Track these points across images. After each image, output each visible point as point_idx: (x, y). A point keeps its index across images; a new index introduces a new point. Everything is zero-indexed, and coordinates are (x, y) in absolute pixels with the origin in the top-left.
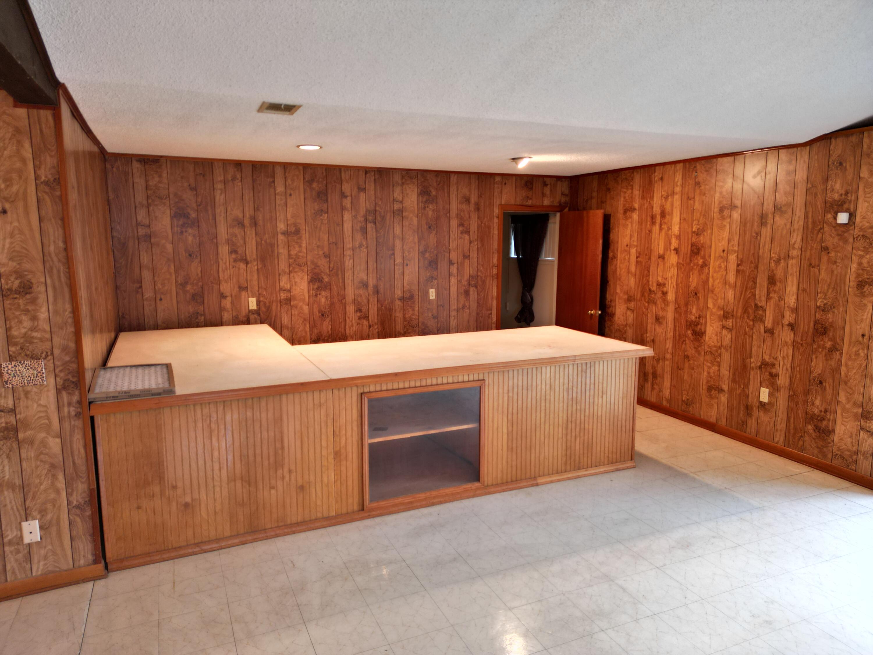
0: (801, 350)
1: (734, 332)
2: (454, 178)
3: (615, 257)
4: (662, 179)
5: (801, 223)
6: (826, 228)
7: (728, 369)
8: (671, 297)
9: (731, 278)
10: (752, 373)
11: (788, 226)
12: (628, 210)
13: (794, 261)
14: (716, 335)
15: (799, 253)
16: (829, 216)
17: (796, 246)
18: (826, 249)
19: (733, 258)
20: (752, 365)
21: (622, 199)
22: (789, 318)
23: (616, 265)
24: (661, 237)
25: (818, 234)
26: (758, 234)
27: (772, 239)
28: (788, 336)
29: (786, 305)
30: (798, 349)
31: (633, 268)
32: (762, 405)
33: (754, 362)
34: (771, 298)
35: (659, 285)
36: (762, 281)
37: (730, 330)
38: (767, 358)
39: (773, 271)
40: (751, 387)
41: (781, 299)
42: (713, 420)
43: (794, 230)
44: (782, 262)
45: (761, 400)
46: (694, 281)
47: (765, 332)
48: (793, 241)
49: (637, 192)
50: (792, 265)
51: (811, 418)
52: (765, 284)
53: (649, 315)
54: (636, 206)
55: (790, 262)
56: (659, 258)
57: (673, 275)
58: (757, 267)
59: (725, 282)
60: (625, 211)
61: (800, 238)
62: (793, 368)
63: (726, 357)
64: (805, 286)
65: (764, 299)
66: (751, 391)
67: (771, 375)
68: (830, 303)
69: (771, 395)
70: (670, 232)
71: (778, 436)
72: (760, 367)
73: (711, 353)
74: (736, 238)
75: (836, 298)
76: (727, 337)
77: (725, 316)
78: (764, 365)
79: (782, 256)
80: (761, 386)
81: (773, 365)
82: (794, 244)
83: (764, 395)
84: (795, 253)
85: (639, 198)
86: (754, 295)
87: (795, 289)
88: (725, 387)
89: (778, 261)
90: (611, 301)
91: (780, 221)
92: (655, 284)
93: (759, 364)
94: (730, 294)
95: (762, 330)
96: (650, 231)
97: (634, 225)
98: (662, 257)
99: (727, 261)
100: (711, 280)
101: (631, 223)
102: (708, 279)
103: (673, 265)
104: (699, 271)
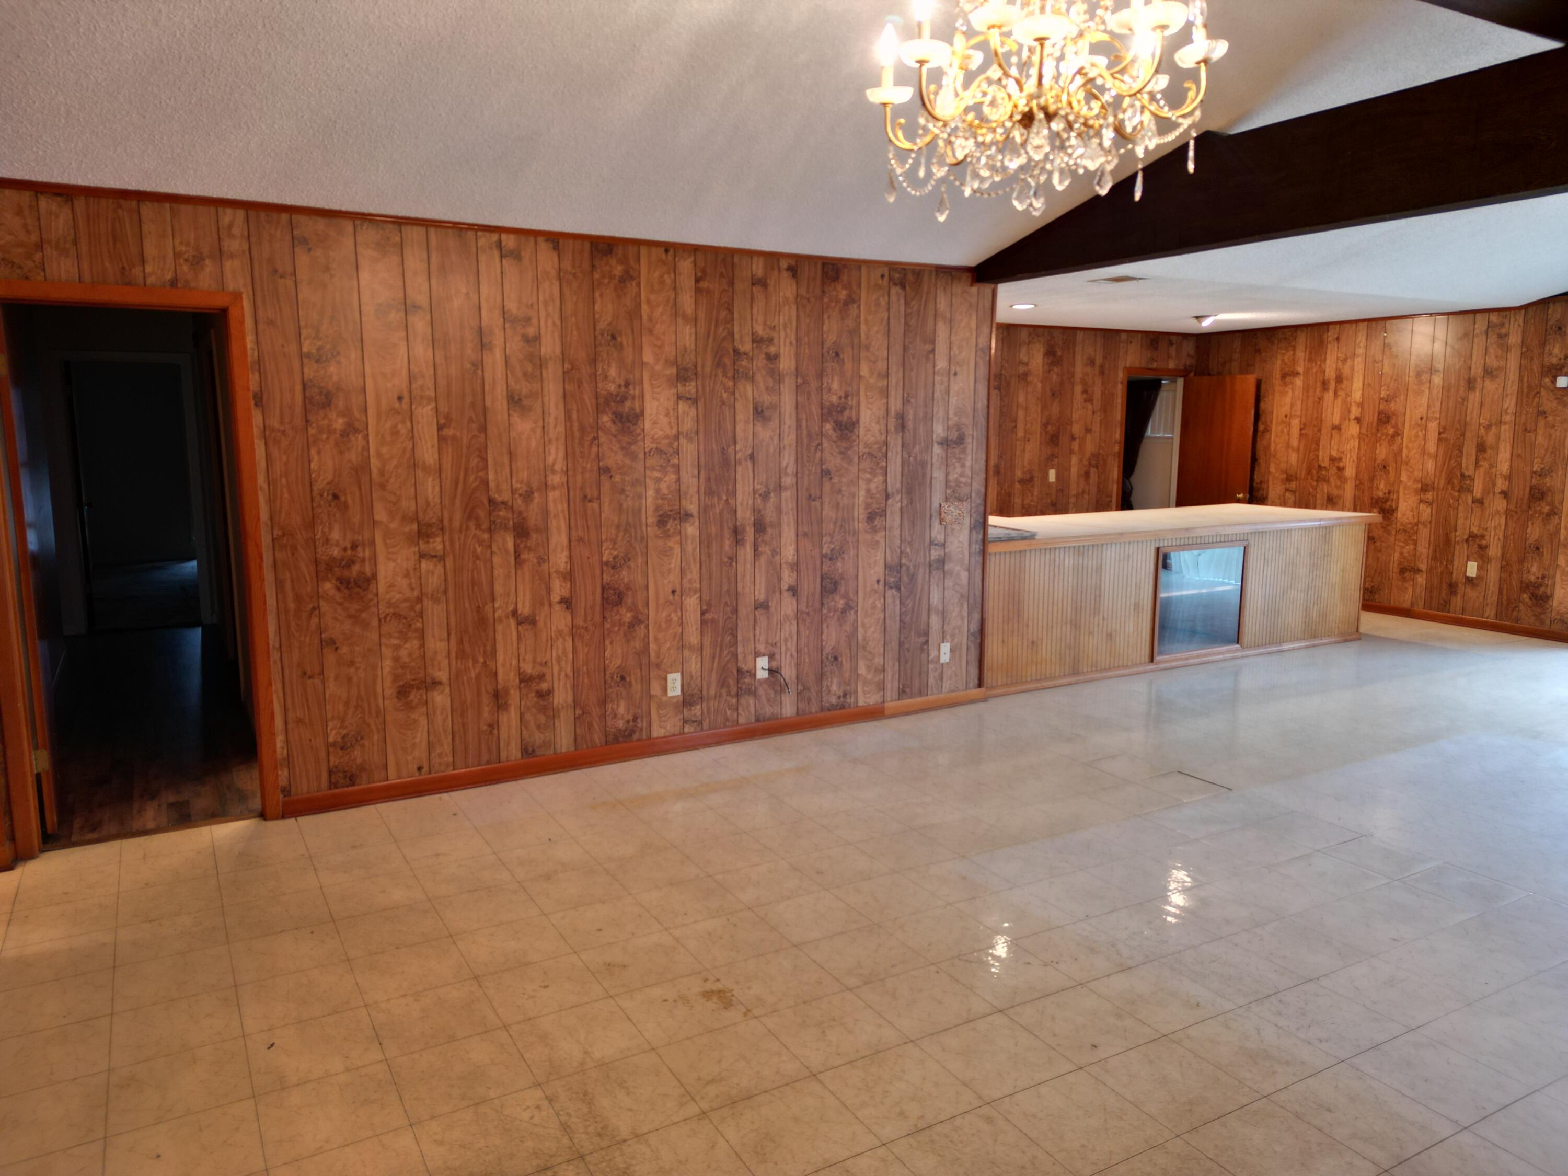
0: (1515, 518)
1: (1434, 506)
2: (1080, 335)
3: (1267, 430)
4: (1338, 339)
5: (1515, 387)
6: (1543, 392)
7: (1427, 545)
8: (1350, 472)
9: (1432, 447)
10: (1457, 547)
11: (1500, 390)
12: (1288, 375)
13: (1507, 427)
14: (1412, 511)
15: (1513, 418)
16: (1547, 380)
17: (1510, 411)
18: (1543, 413)
19: (1433, 426)
20: (1458, 539)
21: (1279, 362)
22: (1501, 485)
23: (1270, 439)
24: (1335, 405)
25: (1534, 398)
26: (1465, 399)
27: (1482, 404)
28: (1500, 504)
29: (1498, 473)
30: (1512, 516)
31: (1294, 442)
32: (1469, 580)
33: (1460, 534)
34: (1481, 466)
35: (1332, 459)
36: (1470, 448)
37: (1430, 504)
38: (1475, 530)
39: (1482, 437)
40: (1456, 563)
41: (1492, 466)
42: (1407, 605)
43: (1507, 395)
44: (1494, 429)
45: (1468, 574)
46: (1382, 452)
47: (1473, 502)
48: (1506, 406)
49: (1301, 354)
50: (1505, 431)
51: (1526, 587)
52: (1474, 452)
53: (1318, 496)
54: (1301, 370)
55: (1503, 428)
56: (1333, 429)
57: (1354, 448)
58: (1463, 434)
59: (1424, 452)
60: (1284, 376)
61: (1513, 402)
62: (1505, 537)
63: (1424, 534)
64: (1520, 452)
65: (1472, 468)
66: (1455, 566)
67: (1481, 547)
68: (1547, 468)
69: (1479, 568)
70: (1349, 399)
71: (1488, 610)
72: (1467, 540)
73: (1405, 531)
74: (1438, 405)
75: (1555, 462)
76: (1426, 512)
77: (1424, 489)
78: (1472, 536)
79: (1493, 421)
80: (1468, 560)
81: (1483, 537)
82: (1507, 409)
83: (1472, 569)
84: (1508, 418)
85: (1305, 360)
86: (1460, 464)
87: (1508, 455)
88: (1423, 567)
89: (1488, 427)
90: (1261, 483)
91: (1490, 385)
92: (1327, 459)
93: (1466, 537)
94: (1430, 465)
95: (1470, 501)
96: (1321, 399)
97: (1297, 392)
98: (1338, 428)
99: (1426, 430)
100: (1405, 451)
101: (1292, 390)
102: (1401, 450)
103: (1353, 436)
104: (1389, 442)
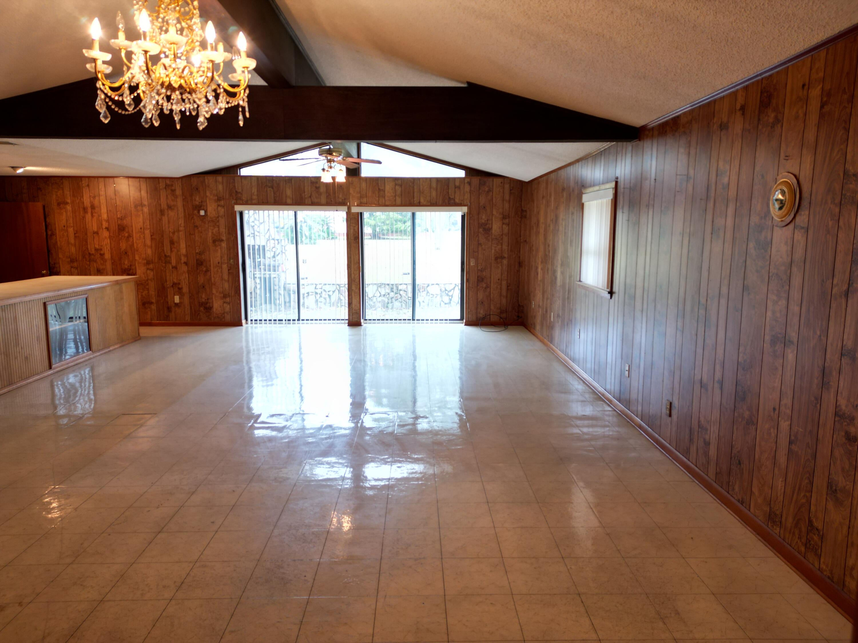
0: (192, 274)
1: (155, 271)
3: (53, 234)
4: (88, 186)
5: (183, 214)
6: (195, 217)
7: (154, 290)
8: (107, 256)
9: (148, 242)
10: (169, 290)
11: (176, 216)
12: (62, 204)
13: (182, 232)
14: (144, 274)
15: (184, 228)
16: (196, 212)
17: (182, 225)
18: (196, 227)
19: (147, 232)
20: (168, 286)
21: (54, 196)
22: (184, 260)
23: (56, 239)
24: (93, 221)
25: (191, 220)
26: (161, 220)
27: (169, 222)
28: (184, 268)
29: (181, 254)
30: (190, 273)
31: (72, 241)
32: (176, 304)
33: (169, 284)
34: (173, 251)
35: (96, 250)
36: (167, 243)
37: (152, 270)
38: (175, 281)
39: (172, 237)
40: (169, 297)
41: (178, 251)
42: (149, 321)
43: (180, 218)
44: (176, 234)
45: (176, 302)
46: (123, 245)
47: (172, 268)
48: (180, 223)
49: (67, 192)
51: (202, 304)
52: (169, 244)
53: (91, 270)
54: (69, 201)
55: (180, 233)
56: (94, 233)
57: (107, 243)
58: (163, 236)
59: (145, 245)
60: (59, 204)
61: (183, 221)
62: (189, 283)
63: (152, 285)
64: (189, 244)
65: (169, 252)
66: (169, 299)
67: (179, 289)
68: (202, 251)
69: (180, 298)
70: (100, 218)
71: (187, 318)
72: (172, 286)
73: (142, 284)
74: (148, 222)
75: (205, 248)
76: (151, 274)
77: (148, 263)
78: (174, 284)
79: (176, 230)
80: (174, 295)
81: (179, 284)
83: (177, 299)
84: (182, 228)
85: (70, 196)
86: (163, 250)
87: (184, 246)
88: (154, 301)
89: (174, 233)
90: (55, 264)
91: (172, 213)
92: (93, 250)
93: (171, 285)
94: (149, 251)
95: (171, 267)
96: (84, 217)
97: (69, 213)
98: (97, 233)
99: (144, 234)
100: (135, 245)
101: (66, 212)
102: (133, 244)
103: (106, 237)
104: (126, 240)
